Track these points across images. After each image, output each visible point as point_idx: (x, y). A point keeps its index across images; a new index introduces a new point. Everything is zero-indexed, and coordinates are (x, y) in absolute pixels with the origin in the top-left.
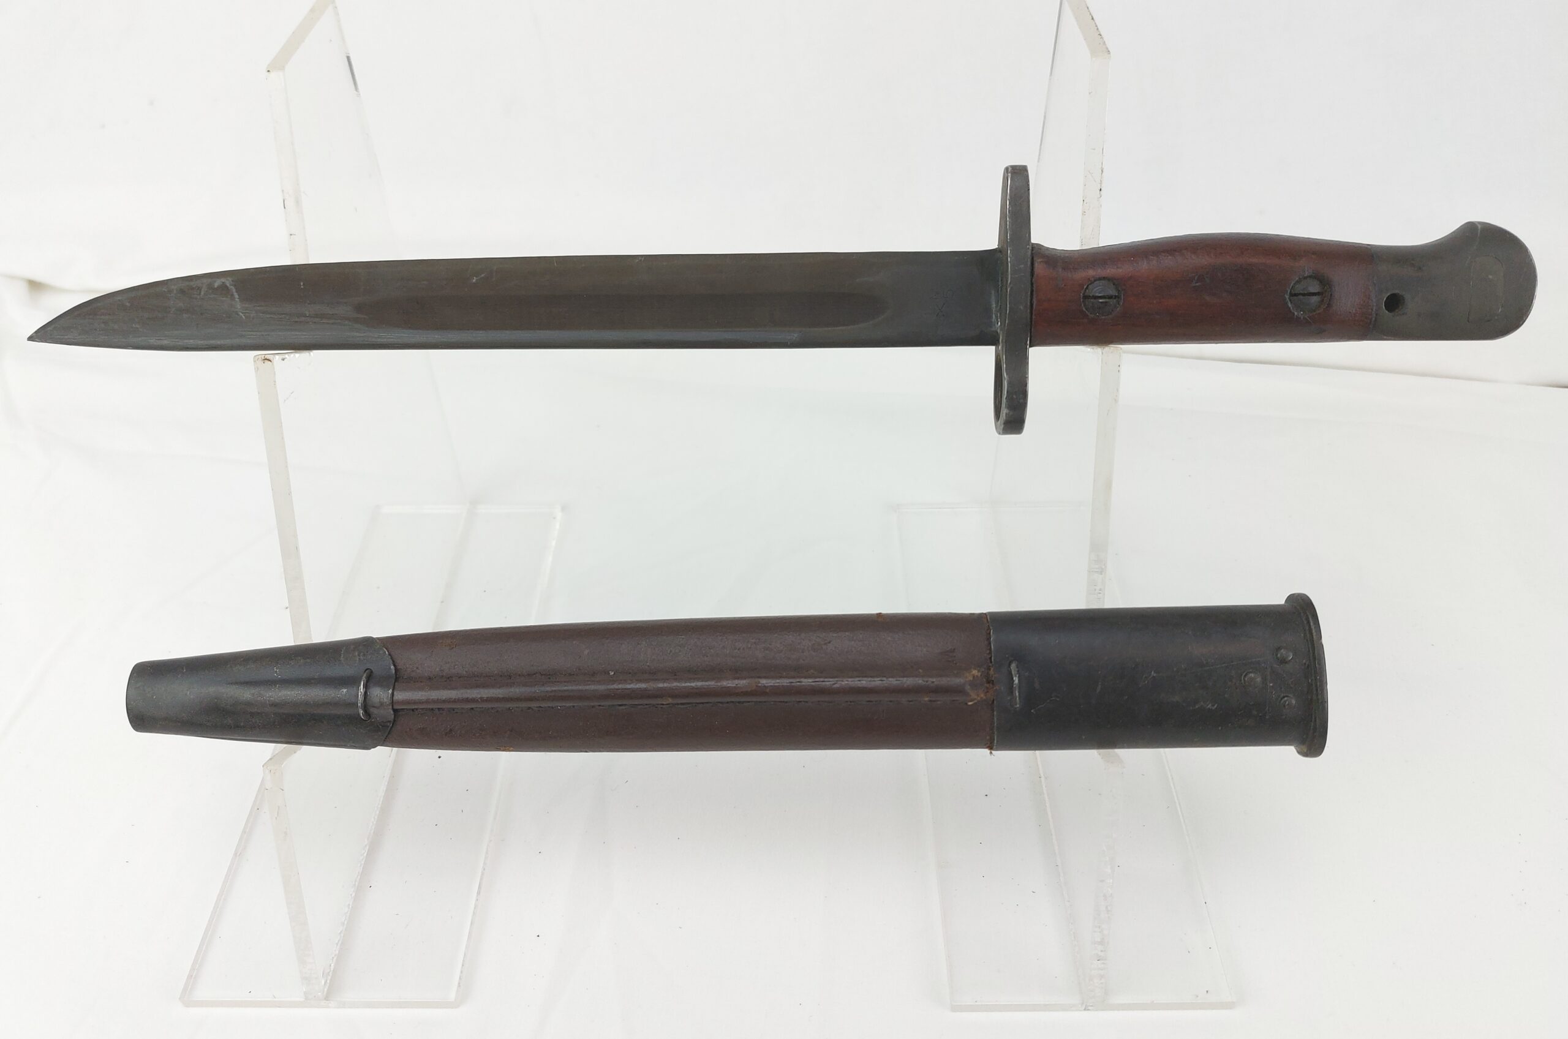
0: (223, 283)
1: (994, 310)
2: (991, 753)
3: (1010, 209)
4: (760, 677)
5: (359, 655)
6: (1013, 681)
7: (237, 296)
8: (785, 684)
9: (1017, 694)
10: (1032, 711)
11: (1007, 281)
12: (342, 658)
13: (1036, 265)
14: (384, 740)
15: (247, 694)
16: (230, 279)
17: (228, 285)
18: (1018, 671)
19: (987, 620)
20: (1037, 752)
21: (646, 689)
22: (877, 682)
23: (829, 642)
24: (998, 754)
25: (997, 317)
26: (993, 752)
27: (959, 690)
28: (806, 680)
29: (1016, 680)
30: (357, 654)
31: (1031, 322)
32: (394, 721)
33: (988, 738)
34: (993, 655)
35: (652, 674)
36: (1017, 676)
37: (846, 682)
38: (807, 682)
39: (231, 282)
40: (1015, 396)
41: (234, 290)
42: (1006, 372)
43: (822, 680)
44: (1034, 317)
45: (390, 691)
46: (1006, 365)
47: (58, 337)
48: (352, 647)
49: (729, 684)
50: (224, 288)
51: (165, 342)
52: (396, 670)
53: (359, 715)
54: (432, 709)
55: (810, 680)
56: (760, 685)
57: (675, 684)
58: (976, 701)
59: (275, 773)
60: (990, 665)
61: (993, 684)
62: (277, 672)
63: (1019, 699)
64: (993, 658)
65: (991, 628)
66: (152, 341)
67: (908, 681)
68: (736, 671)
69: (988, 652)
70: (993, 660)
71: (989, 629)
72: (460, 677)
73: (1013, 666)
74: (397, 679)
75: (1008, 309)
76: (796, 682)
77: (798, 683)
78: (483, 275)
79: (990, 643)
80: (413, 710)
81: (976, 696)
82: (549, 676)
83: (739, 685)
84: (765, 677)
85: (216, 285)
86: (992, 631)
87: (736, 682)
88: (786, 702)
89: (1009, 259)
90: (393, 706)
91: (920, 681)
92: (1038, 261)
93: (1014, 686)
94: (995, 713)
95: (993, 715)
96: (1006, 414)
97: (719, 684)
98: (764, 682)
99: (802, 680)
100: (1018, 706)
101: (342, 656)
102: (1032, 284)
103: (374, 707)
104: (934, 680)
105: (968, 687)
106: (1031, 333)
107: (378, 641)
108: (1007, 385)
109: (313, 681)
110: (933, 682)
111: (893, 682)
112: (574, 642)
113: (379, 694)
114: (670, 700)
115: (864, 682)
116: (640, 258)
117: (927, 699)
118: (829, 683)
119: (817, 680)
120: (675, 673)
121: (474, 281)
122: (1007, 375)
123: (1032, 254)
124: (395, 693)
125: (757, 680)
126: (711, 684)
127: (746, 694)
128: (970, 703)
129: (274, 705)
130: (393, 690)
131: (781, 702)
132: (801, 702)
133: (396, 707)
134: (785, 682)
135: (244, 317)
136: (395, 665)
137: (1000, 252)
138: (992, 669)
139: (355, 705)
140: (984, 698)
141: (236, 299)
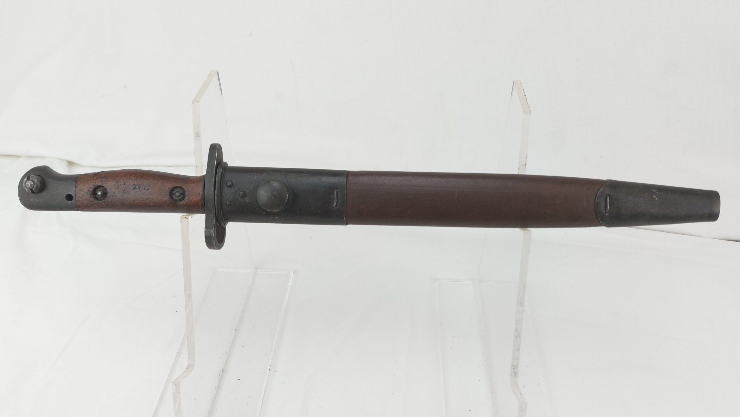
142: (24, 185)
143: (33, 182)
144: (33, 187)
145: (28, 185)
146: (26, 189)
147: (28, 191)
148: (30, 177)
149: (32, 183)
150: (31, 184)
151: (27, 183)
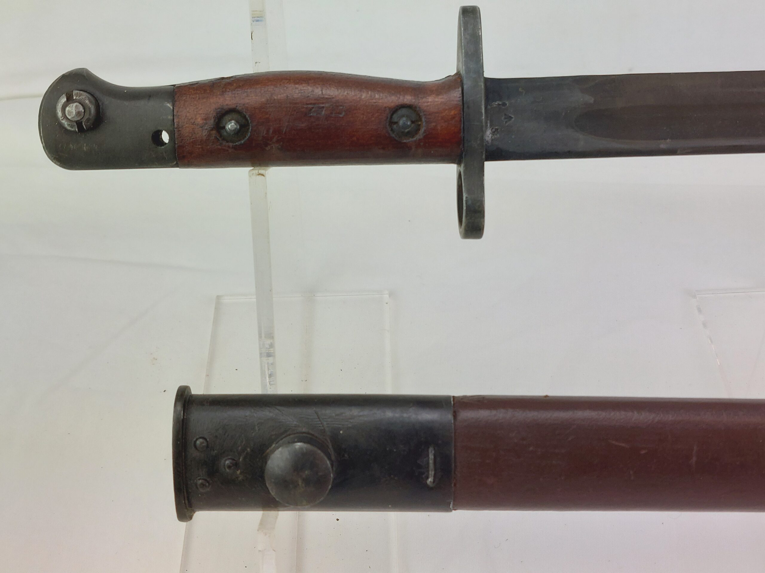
142: (60, 114)
143: (82, 105)
144: (83, 118)
145: (70, 112)
146: (65, 123)
147: (72, 126)
148: (74, 94)
149: (81, 109)
150: (77, 110)
151: (67, 109)
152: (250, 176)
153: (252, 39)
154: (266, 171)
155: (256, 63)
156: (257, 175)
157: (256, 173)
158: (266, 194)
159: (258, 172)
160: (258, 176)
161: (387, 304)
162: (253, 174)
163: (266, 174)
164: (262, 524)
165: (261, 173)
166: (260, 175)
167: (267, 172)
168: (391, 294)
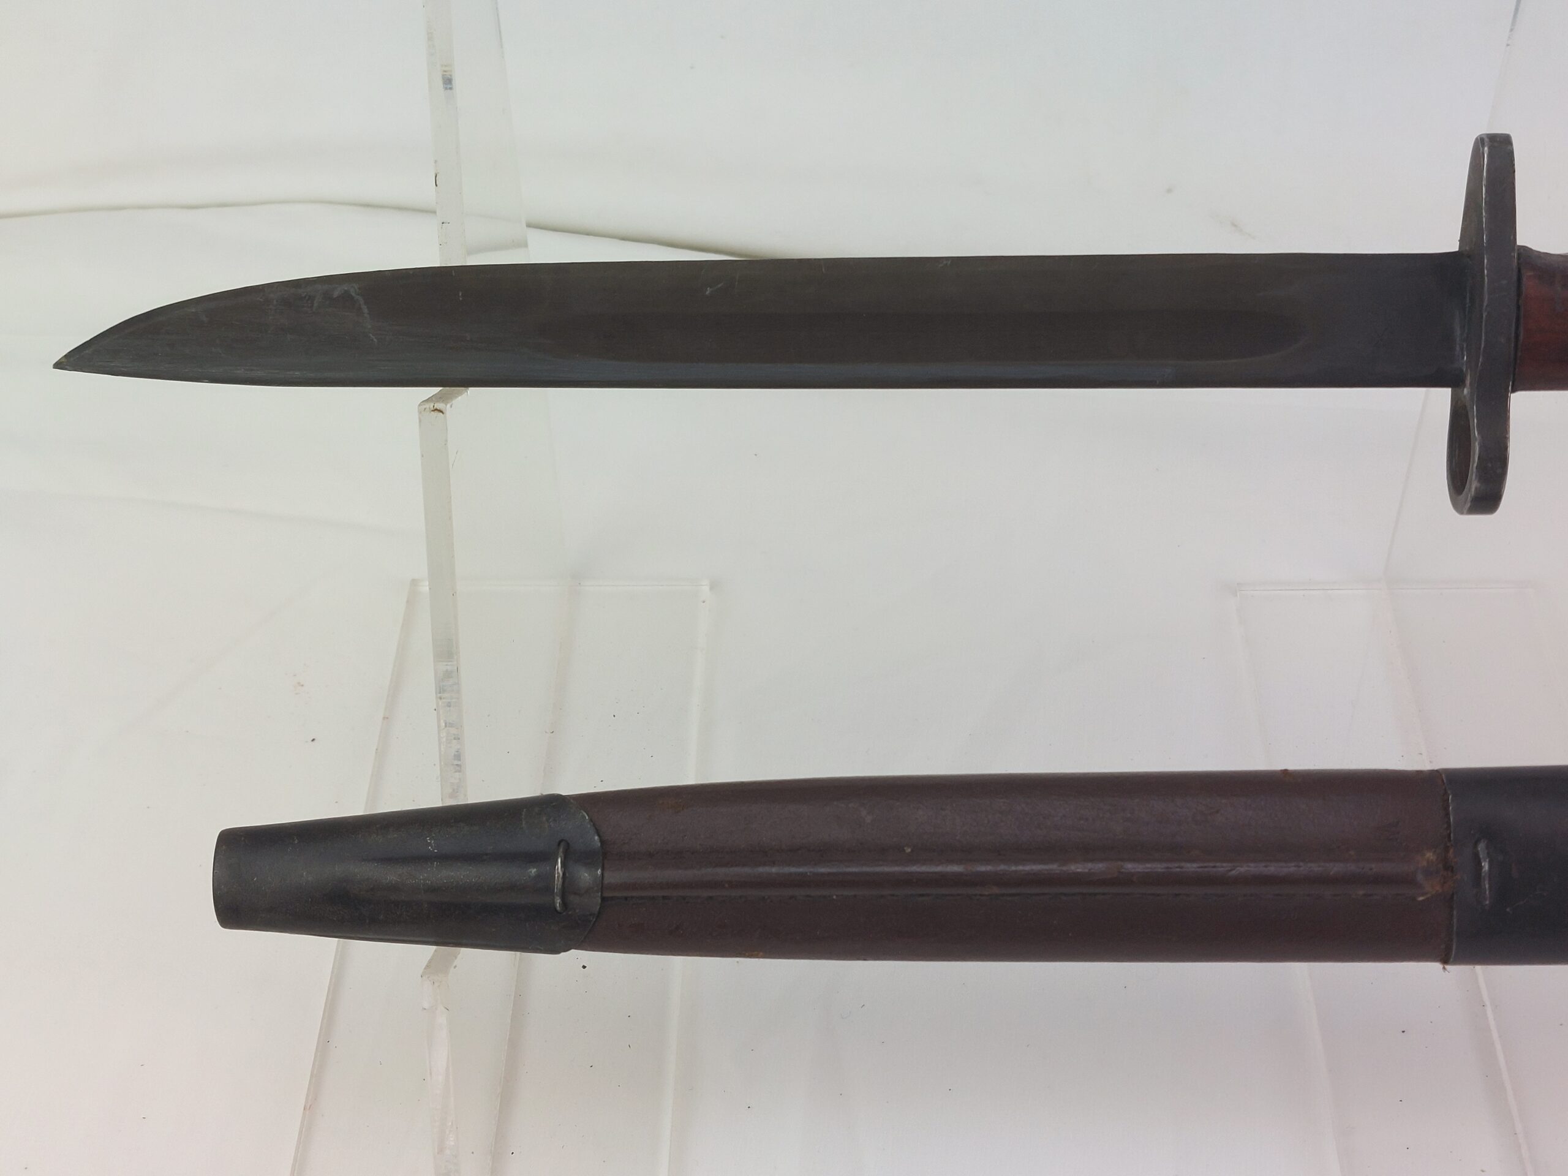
0: (346, 292)
1: (1458, 339)
2: (1444, 968)
3: (1488, 199)
4: (1122, 860)
5: (547, 820)
6: (1481, 867)
7: (366, 311)
8: (1159, 870)
9: (1487, 886)
10: (1508, 910)
11: (1482, 301)
12: (524, 824)
13: (1524, 279)
14: (582, 941)
15: (392, 875)
16: (356, 286)
17: (353, 294)
18: (1488, 853)
19: (1443, 781)
20: (1479, 968)
21: (960, 874)
22: (1289, 868)
23: (1217, 812)
24: (1454, 969)
25: (1462, 349)
26: (1448, 967)
27: (1408, 880)
28: (1188, 865)
29: (1486, 866)
30: (544, 819)
31: (1515, 359)
32: (599, 912)
33: (1443, 946)
34: (1452, 830)
35: (966, 852)
36: (1487, 860)
37: (1247, 869)
38: (1191, 867)
39: (358, 290)
40: (1490, 465)
41: (362, 301)
42: (1477, 430)
43: (1211, 864)
44: (1519, 354)
45: (599, 872)
46: (1477, 419)
47: (100, 363)
48: (537, 809)
49: (1078, 868)
50: (346, 297)
51: (260, 374)
52: (602, 841)
53: (554, 903)
54: (653, 898)
55: (1195, 865)
56: (1123, 870)
57: (1002, 867)
58: (1429, 895)
59: (439, 986)
60: (1448, 844)
61: (1452, 871)
62: (431, 844)
63: (1490, 891)
64: (1452, 835)
65: (1449, 792)
66: (240, 372)
67: (1336, 868)
68: (1087, 851)
69: (1446, 826)
70: (1452, 838)
71: (1446, 793)
72: (692, 853)
73: (1481, 847)
74: (604, 855)
75: (1483, 343)
76: (1175, 867)
77: (1178, 870)
78: (719, 286)
79: (1447, 815)
80: (626, 898)
81: (1430, 888)
82: (823, 852)
83: (1092, 871)
84: (1133, 860)
85: (336, 294)
86: (1450, 797)
87: (1090, 865)
88: (1158, 895)
89: (1486, 272)
90: (602, 893)
91: (1352, 867)
92: (1527, 274)
93: (1483, 874)
94: (1455, 913)
95: (1452, 916)
96: (1476, 488)
97: (1065, 868)
98: (1130, 867)
99: (1183, 864)
100: (1487, 902)
101: (524, 823)
102: (1518, 308)
103: (575, 894)
104: (1373, 866)
105: (1420, 877)
106: (1514, 375)
107: (572, 801)
108: (1480, 448)
109: (485, 857)
110: (1371, 869)
111: (1315, 868)
112: (851, 805)
113: (585, 876)
114: (996, 890)
115: (1272, 869)
116: (945, 262)
117: (1361, 892)
118: (1222, 868)
119: (1205, 865)
120: (999, 852)
121: (708, 293)
122: (1478, 433)
123: (1518, 264)
124: (606, 875)
125: (1120, 863)
126: (1054, 867)
127: (1104, 882)
128: (1421, 898)
129: (432, 889)
130: (603, 870)
131: (1153, 894)
132: (1179, 894)
133: (606, 894)
134: (1159, 867)
135: (375, 340)
136: (599, 835)
137: (1469, 257)
138: (1451, 851)
139: (548, 889)
140: (1440, 891)
141: (366, 315)
152: (420, 413)
153: (436, 185)
154: (446, 405)
155: (443, 223)
156: (432, 411)
157: (430, 408)
158: (446, 441)
159: (434, 406)
160: (433, 413)
161: (704, 602)
162: (425, 409)
163: (446, 410)
164: (431, 968)
165: (438, 409)
166: (436, 412)
167: (448, 406)
168: (712, 587)
